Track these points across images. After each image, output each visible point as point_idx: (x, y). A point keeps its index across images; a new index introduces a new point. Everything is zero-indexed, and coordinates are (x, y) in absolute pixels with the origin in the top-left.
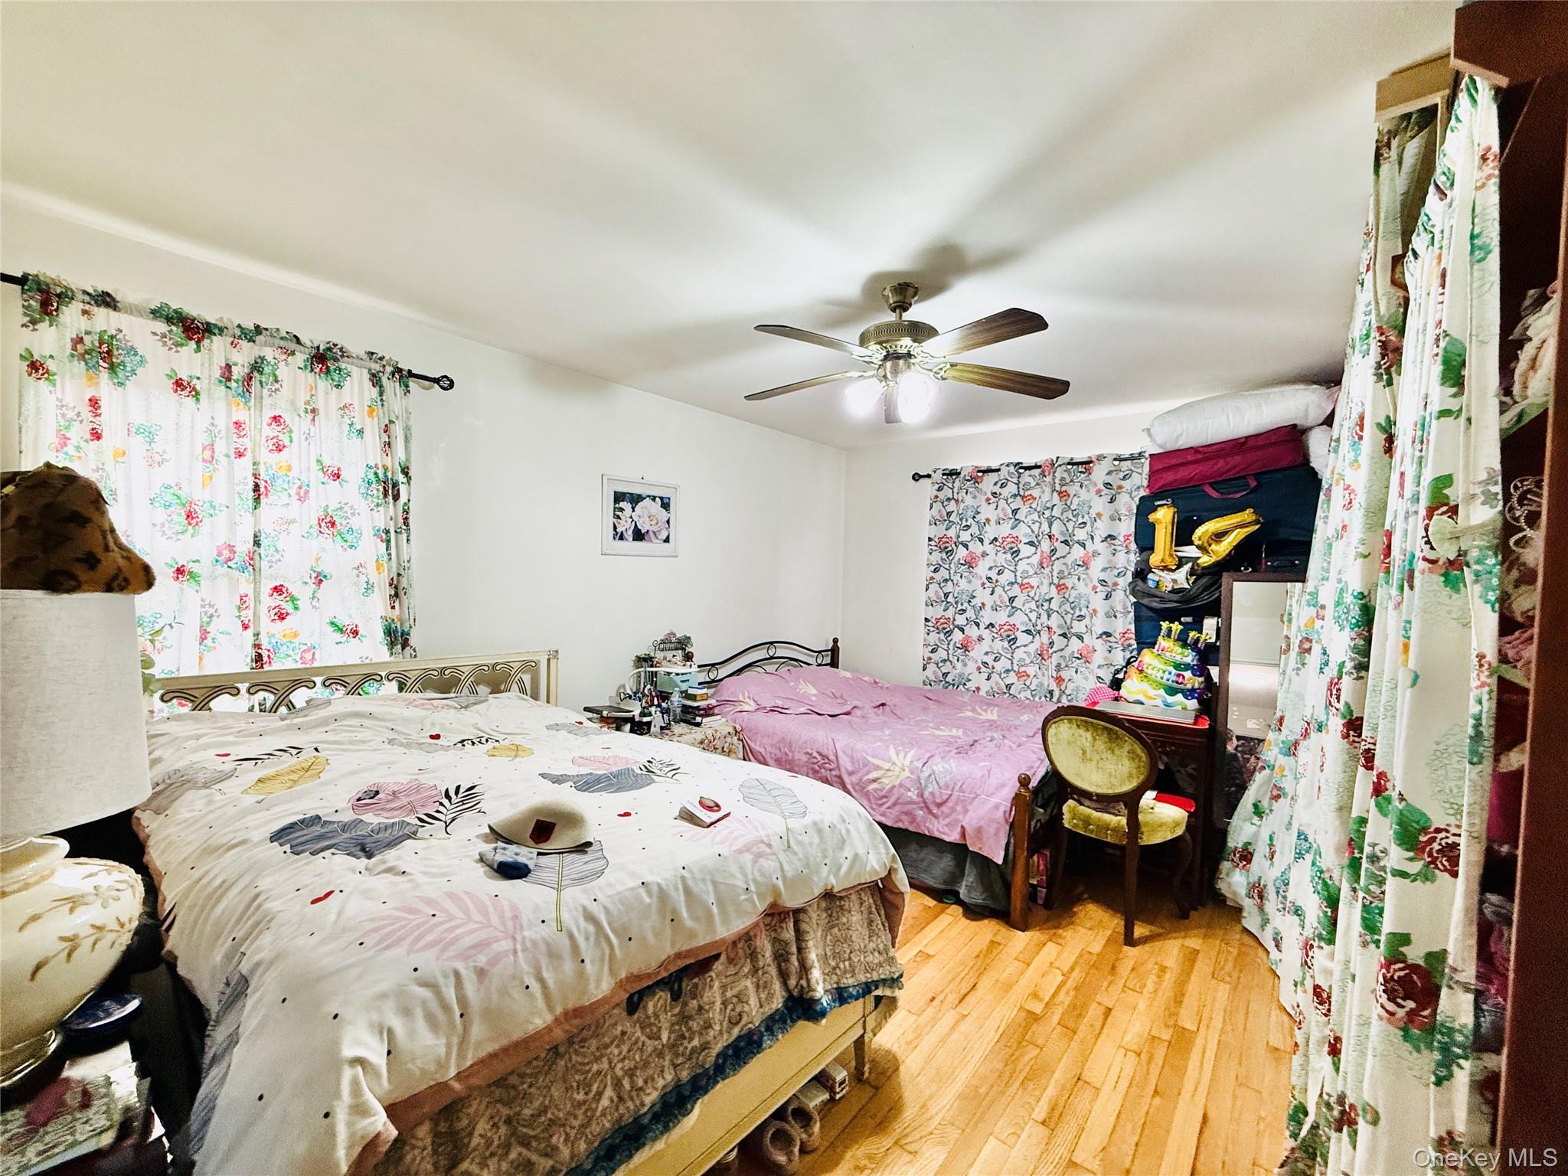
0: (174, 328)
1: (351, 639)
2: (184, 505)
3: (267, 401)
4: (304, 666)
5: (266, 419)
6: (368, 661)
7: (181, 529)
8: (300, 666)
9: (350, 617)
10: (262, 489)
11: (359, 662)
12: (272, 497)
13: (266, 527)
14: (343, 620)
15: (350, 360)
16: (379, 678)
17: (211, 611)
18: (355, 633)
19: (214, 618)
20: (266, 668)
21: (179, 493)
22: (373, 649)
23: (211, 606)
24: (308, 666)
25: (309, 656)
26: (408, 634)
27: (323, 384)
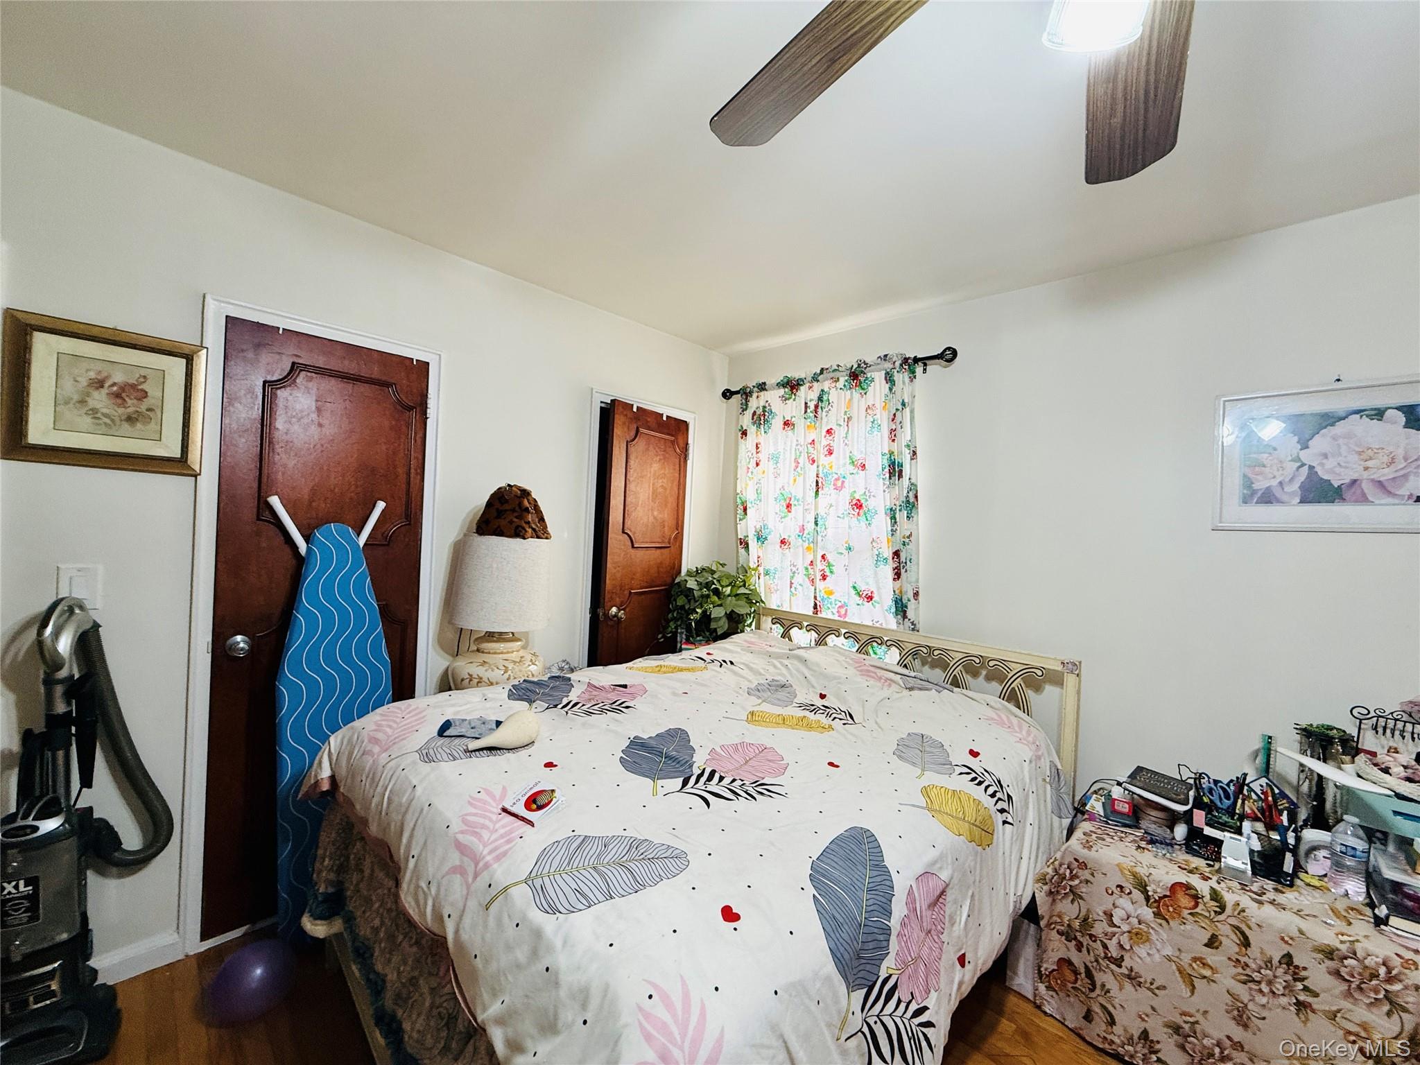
0: (786, 390)
1: (865, 603)
2: (785, 500)
3: (825, 420)
4: (839, 619)
5: (824, 433)
6: (877, 625)
7: (783, 515)
8: (836, 617)
9: (867, 584)
10: (820, 484)
11: (870, 624)
12: (826, 489)
13: (822, 512)
14: (862, 586)
15: (872, 367)
16: (880, 642)
17: (794, 569)
18: (870, 598)
19: (796, 575)
20: (819, 615)
21: (783, 492)
22: (881, 616)
23: (794, 566)
24: (842, 619)
25: (843, 611)
26: (906, 607)
27: (856, 394)
